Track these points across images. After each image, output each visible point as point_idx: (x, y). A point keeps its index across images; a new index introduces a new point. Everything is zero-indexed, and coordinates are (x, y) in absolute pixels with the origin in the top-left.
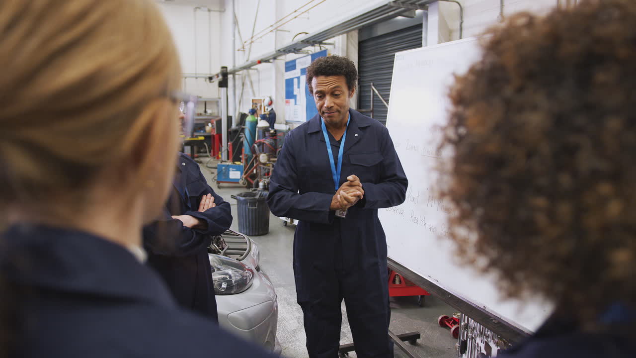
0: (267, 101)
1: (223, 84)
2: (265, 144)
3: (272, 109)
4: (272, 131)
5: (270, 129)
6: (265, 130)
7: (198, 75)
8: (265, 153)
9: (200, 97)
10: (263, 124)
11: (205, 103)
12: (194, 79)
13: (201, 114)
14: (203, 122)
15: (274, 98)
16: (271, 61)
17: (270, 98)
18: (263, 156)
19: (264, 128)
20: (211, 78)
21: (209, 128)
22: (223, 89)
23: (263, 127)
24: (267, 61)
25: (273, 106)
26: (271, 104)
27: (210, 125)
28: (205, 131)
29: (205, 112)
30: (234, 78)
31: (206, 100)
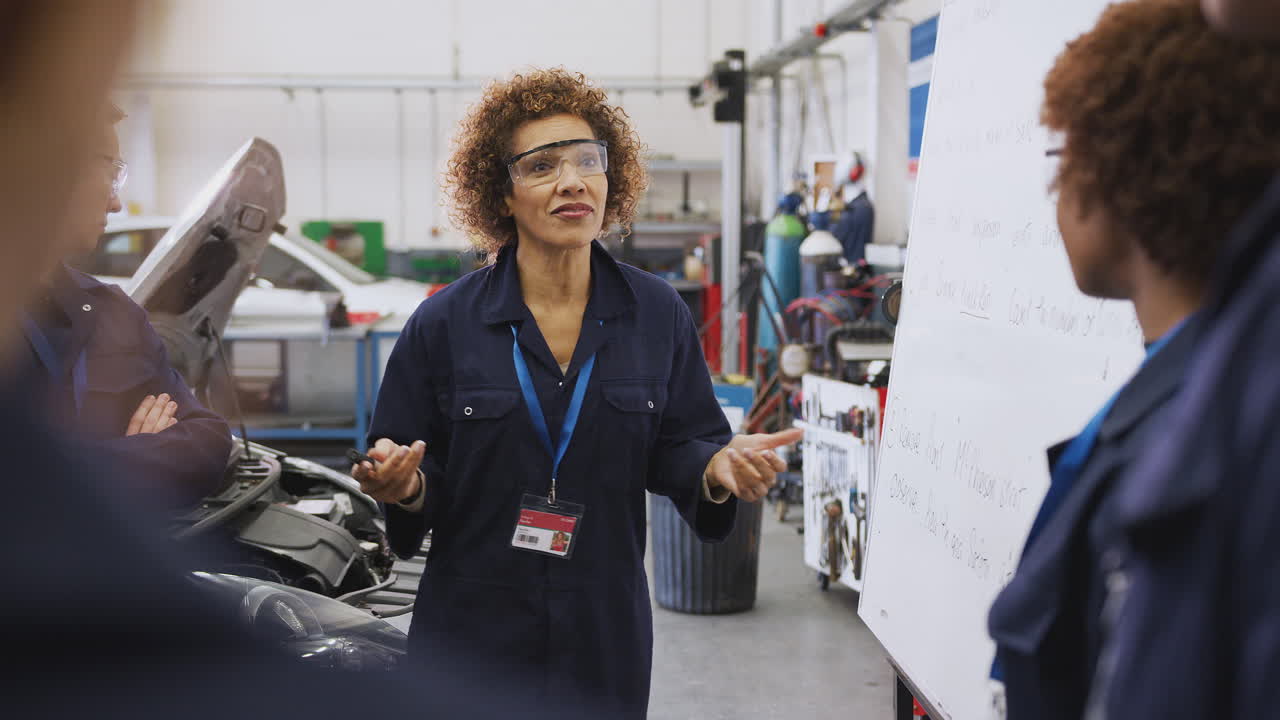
0: (843, 168)
1: (731, 110)
2: (818, 316)
3: (863, 195)
4: (848, 271)
5: (843, 262)
6: (828, 264)
7: (664, 84)
8: (799, 343)
9: (670, 158)
10: (819, 244)
11: (686, 178)
12: (650, 97)
13: (670, 218)
14: (678, 243)
15: (871, 159)
16: (868, 24)
17: (857, 156)
18: (793, 354)
19: (821, 260)
20: (695, 92)
21: (693, 265)
22: (731, 129)
23: (817, 257)
24: (853, 26)
25: (868, 183)
26: (858, 173)
27: (699, 252)
28: (682, 275)
29: (686, 208)
30: (777, 90)
31: (688, 168)
